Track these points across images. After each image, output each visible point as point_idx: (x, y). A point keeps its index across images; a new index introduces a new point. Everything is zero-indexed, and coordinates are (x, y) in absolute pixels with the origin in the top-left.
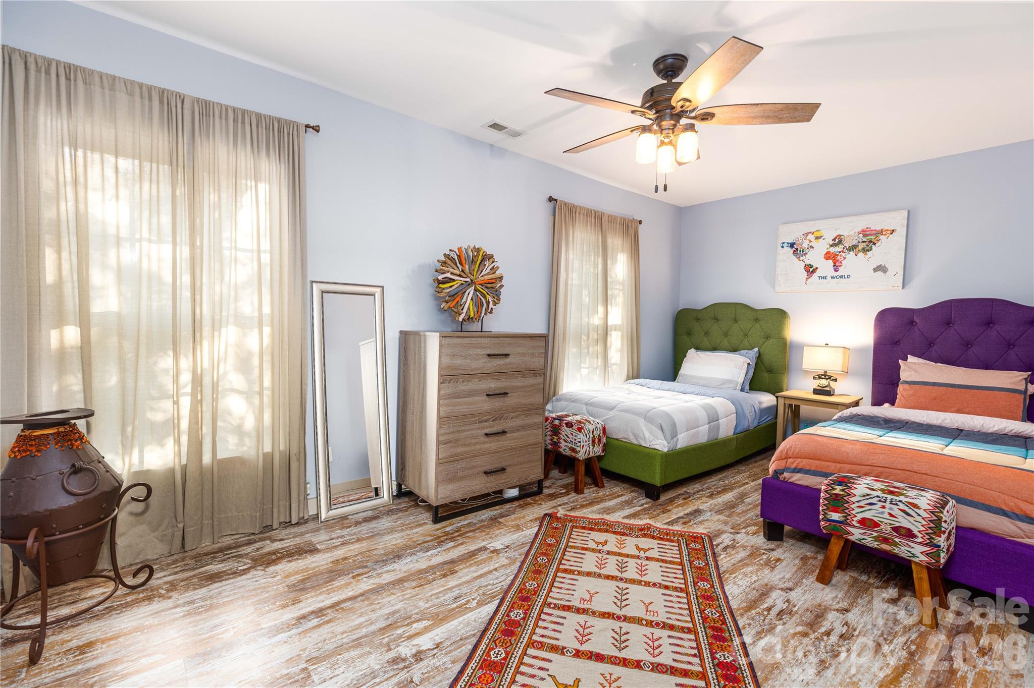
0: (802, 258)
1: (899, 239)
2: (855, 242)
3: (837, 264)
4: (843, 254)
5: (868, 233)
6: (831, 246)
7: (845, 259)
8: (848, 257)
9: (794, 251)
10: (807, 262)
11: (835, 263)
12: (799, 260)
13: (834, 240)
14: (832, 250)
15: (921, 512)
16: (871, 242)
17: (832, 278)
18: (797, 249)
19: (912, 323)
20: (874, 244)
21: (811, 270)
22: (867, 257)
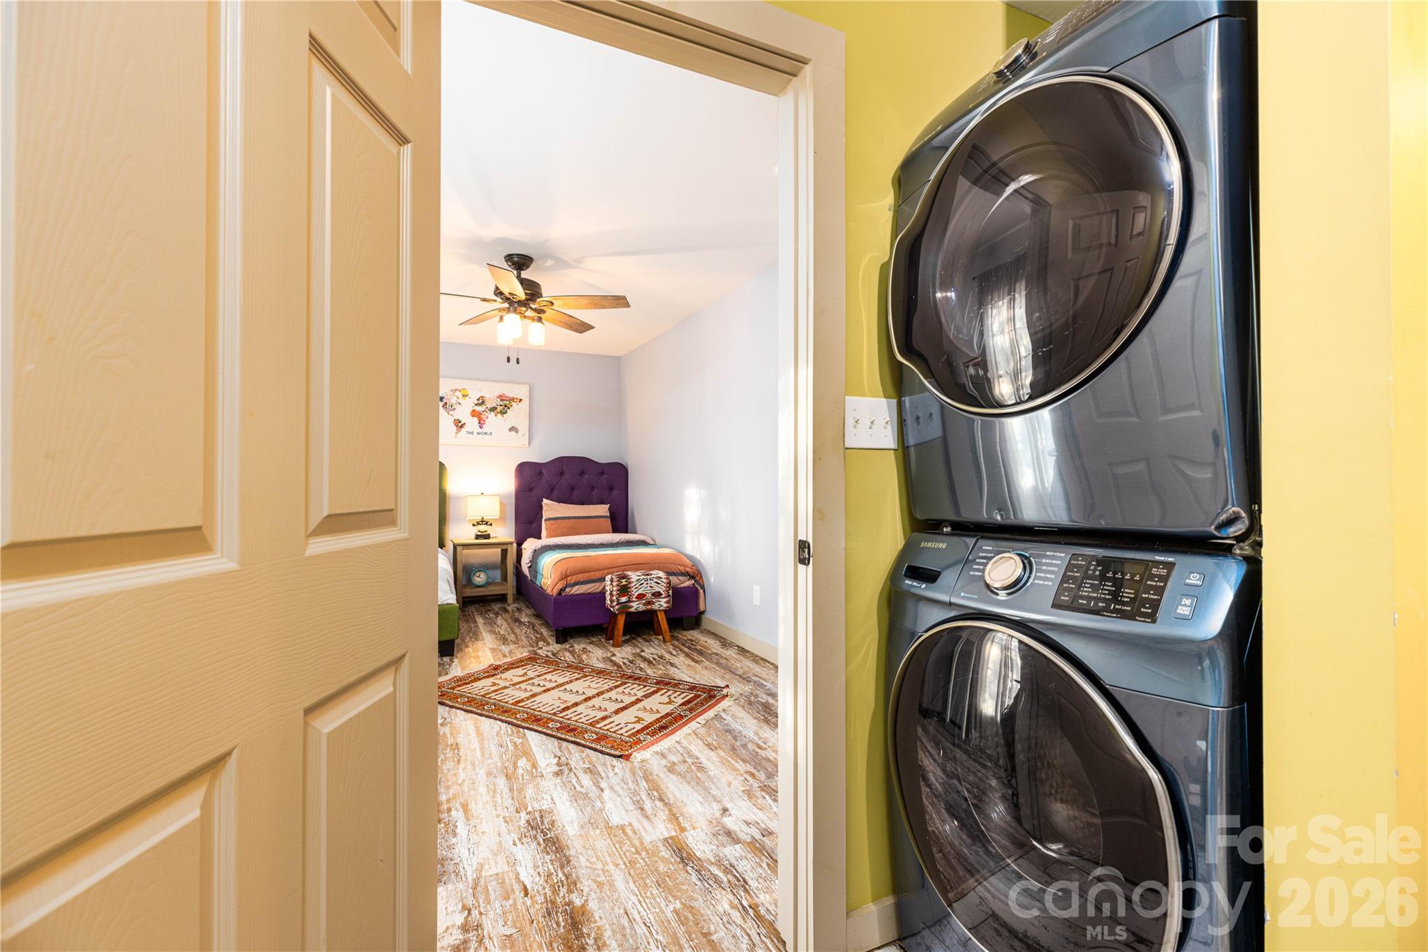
0: (451, 413)
1: (524, 405)
2: (494, 405)
3: (482, 422)
4: (486, 414)
5: (504, 398)
6: (476, 405)
7: (487, 418)
8: (490, 416)
9: (444, 405)
10: (457, 418)
11: (479, 421)
12: (449, 414)
13: (478, 400)
14: (478, 409)
15: (663, 580)
16: (506, 406)
17: (478, 433)
18: (446, 403)
19: (540, 473)
20: (509, 408)
21: (460, 425)
22: (504, 418)
